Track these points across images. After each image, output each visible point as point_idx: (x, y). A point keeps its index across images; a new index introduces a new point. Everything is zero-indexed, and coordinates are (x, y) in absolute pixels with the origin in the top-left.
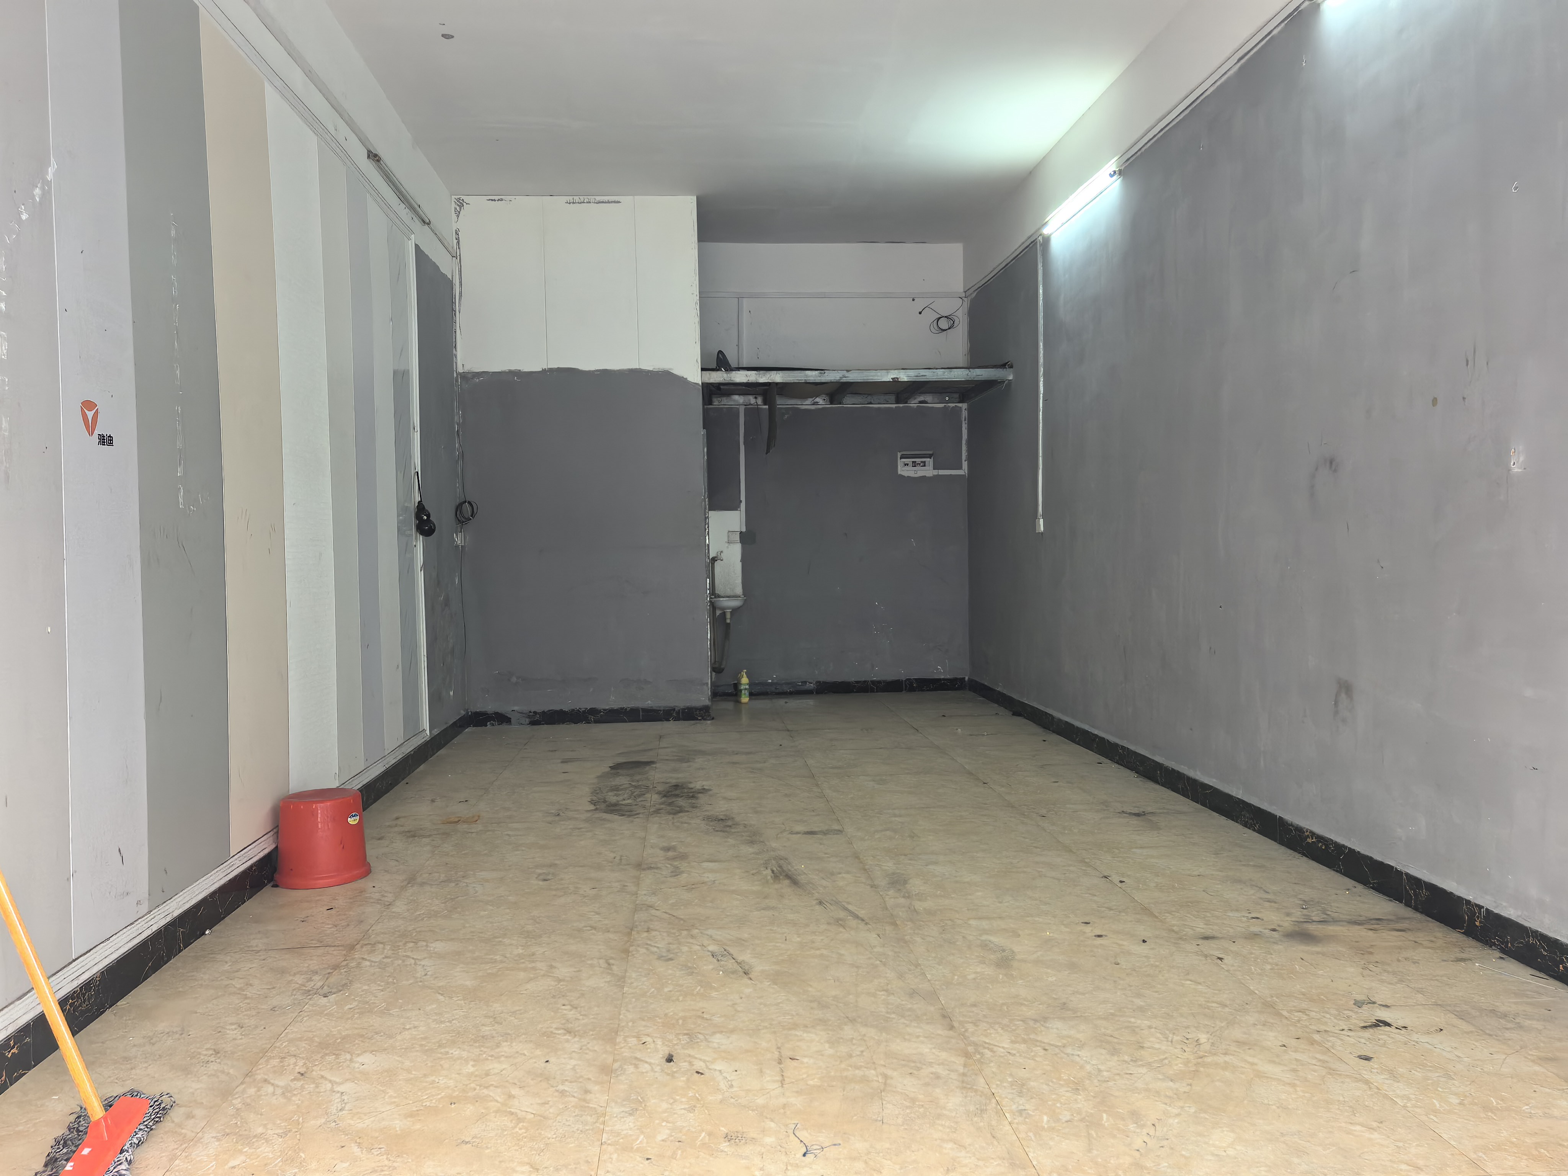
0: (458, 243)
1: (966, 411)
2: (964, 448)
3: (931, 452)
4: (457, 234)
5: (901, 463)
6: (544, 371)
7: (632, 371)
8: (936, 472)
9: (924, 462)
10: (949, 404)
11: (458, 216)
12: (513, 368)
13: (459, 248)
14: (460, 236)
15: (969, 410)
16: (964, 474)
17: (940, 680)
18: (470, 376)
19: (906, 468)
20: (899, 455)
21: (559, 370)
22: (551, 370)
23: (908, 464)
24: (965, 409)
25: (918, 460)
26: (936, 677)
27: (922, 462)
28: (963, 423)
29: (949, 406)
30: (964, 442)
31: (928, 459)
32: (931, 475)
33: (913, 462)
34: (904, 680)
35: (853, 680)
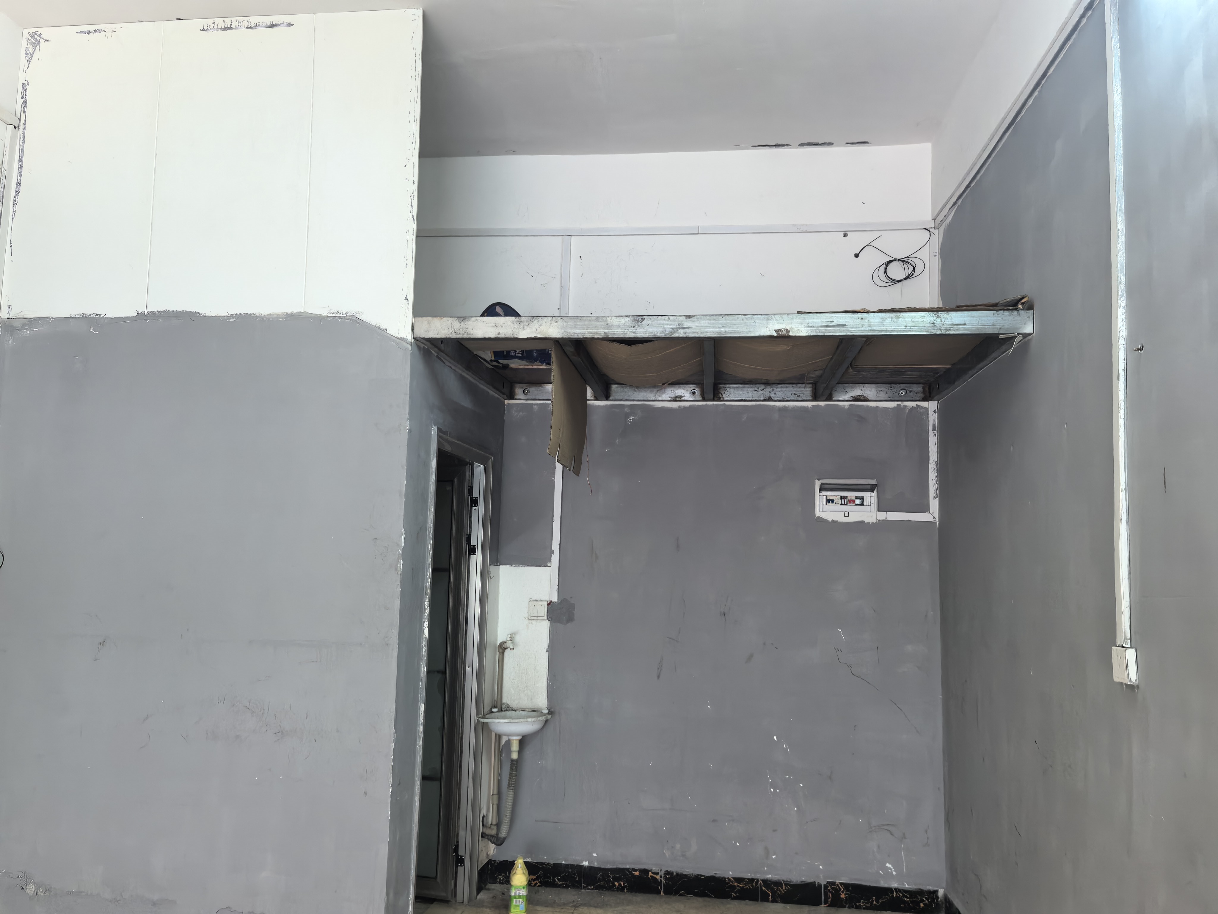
0: (25, 103)
1: (936, 415)
2: (932, 476)
3: (873, 482)
4: (24, 88)
5: (819, 497)
6: (141, 317)
7: (291, 317)
8: (882, 516)
9: (862, 498)
10: (906, 403)
11: (29, 60)
12: (89, 311)
13: (25, 112)
14: (28, 94)
15: (942, 413)
16: (931, 519)
17: (889, 890)
18: (17, 324)
19: (830, 506)
20: (818, 484)
21: (166, 315)
22: (153, 315)
23: (833, 501)
24: (935, 411)
25: (851, 495)
26: (883, 884)
27: (857, 497)
28: (931, 434)
29: (905, 406)
30: (932, 466)
31: (868, 494)
32: (874, 520)
33: (842, 498)
34: (823, 883)
35: (730, 874)
